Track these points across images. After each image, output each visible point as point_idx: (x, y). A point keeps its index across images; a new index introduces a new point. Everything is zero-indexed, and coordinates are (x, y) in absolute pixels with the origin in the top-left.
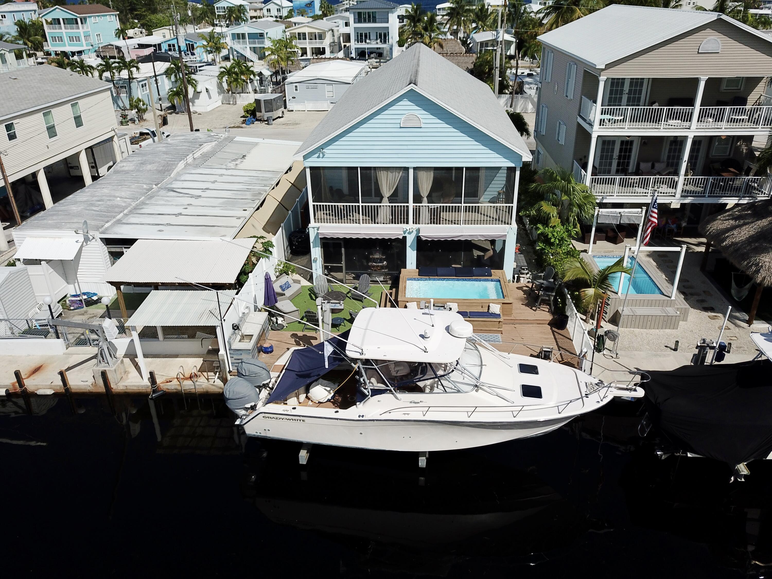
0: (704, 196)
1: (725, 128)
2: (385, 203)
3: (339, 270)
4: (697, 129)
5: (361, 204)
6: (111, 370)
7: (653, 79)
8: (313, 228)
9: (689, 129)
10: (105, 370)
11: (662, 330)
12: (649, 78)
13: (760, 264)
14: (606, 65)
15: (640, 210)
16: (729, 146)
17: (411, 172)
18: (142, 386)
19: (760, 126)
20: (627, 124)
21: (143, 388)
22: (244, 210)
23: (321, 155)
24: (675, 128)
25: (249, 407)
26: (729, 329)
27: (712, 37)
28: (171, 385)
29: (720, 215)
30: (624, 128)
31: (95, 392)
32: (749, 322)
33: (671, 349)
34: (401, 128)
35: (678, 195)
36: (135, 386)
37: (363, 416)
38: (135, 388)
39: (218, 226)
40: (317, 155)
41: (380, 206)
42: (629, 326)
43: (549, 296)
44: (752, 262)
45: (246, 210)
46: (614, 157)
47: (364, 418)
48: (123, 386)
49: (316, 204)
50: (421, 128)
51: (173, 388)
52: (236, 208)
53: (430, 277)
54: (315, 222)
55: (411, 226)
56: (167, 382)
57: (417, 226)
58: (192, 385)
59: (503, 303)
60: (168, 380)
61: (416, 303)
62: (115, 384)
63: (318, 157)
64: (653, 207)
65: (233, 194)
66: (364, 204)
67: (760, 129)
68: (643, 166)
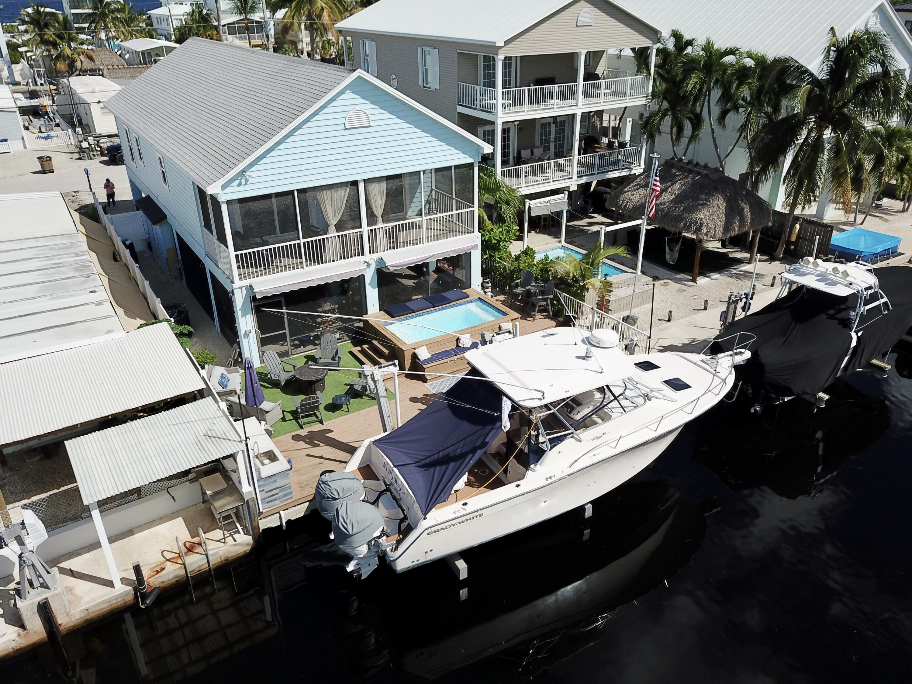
0: (594, 174)
1: (604, 102)
2: (333, 233)
3: (282, 338)
4: (583, 105)
5: (302, 241)
6: (57, 594)
7: (522, 57)
8: (241, 288)
9: (576, 106)
10: (47, 598)
11: (641, 307)
12: (516, 57)
13: (699, 222)
14: (505, 42)
15: (562, 195)
16: (587, 123)
17: (361, 186)
18: (117, 597)
19: (628, 98)
20: (526, 107)
21: (120, 599)
22: (92, 292)
23: (243, 182)
24: (561, 107)
25: (379, 534)
26: (685, 290)
27: (586, 9)
28: (168, 574)
29: (626, 187)
30: (524, 111)
31: (25, 648)
32: (694, 280)
33: (665, 321)
34: (346, 129)
35: (575, 177)
36: (103, 602)
37: (550, 477)
38: (105, 605)
39: (81, 322)
40: (237, 182)
41: (327, 238)
42: (616, 312)
43: (546, 300)
44: (688, 222)
45: (95, 292)
46: (551, 140)
47: (554, 479)
48: (81, 611)
49: (239, 253)
50: (370, 126)
51: (171, 576)
52: (75, 293)
53: (408, 315)
54: (241, 279)
55: (368, 256)
56: (158, 572)
57: (376, 256)
58: (202, 559)
59: (512, 320)
60: (158, 569)
61: (425, 347)
62: (65, 614)
63: (240, 185)
64: (656, 176)
65: (39, 275)
66: (306, 240)
67: (628, 100)
68: (525, 154)
